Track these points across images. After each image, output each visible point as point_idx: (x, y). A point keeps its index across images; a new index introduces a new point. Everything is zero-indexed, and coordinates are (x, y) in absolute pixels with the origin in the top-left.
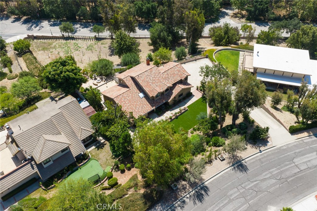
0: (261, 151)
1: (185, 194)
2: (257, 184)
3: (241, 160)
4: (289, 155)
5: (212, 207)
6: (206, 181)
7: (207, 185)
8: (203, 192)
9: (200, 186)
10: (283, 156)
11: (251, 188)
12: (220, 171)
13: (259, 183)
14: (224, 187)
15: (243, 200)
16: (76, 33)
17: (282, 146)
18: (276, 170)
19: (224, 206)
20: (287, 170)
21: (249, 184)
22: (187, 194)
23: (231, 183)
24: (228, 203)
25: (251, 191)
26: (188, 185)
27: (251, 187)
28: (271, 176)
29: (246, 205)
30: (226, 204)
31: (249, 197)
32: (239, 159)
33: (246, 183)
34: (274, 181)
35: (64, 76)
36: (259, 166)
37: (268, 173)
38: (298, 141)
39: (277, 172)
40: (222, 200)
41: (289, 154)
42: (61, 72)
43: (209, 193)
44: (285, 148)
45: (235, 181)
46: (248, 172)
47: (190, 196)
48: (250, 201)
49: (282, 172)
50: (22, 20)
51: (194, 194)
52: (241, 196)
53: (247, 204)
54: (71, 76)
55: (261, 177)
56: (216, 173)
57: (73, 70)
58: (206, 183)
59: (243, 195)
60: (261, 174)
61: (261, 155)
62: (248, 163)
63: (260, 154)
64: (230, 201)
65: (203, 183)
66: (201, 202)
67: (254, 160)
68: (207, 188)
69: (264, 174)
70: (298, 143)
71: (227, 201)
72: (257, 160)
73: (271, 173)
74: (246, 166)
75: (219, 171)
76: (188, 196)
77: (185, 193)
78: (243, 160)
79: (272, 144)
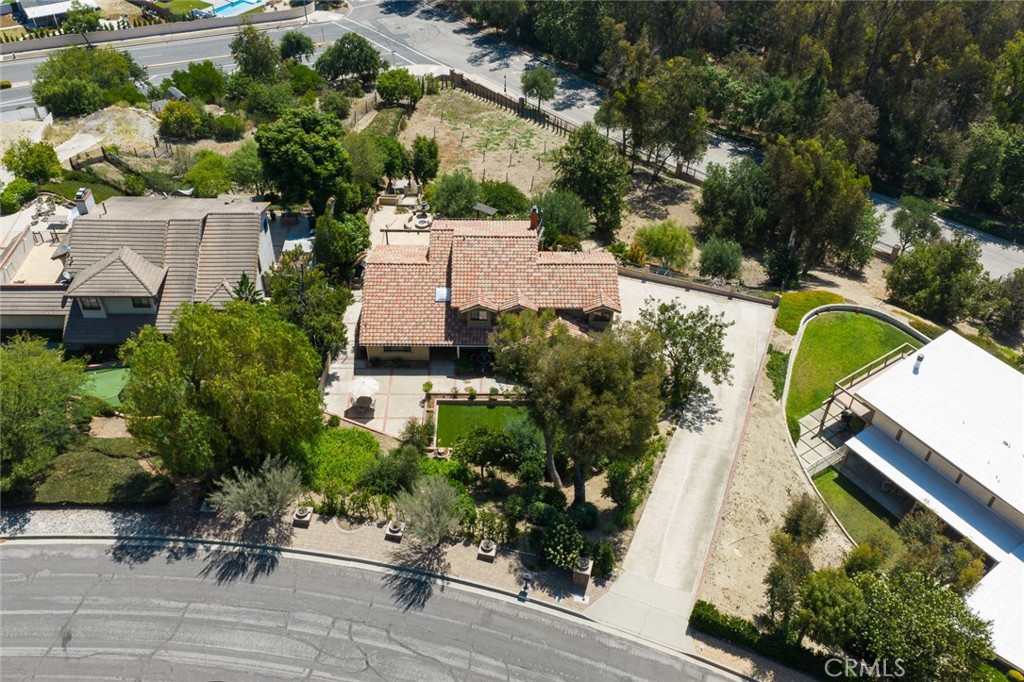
0: (522, 597)
1: (211, 539)
2: (397, 654)
3: (439, 574)
4: (594, 668)
5: (225, 607)
6: (290, 548)
7: (280, 560)
8: (251, 567)
9: (265, 548)
10: (574, 657)
11: (366, 651)
12: (350, 557)
13: (405, 655)
14: (308, 593)
15: (312, 653)
17: (610, 636)
18: (497, 668)
19: (250, 628)
21: (374, 637)
22: (217, 540)
23: (338, 598)
24: (270, 630)
25: (357, 654)
26: (242, 526)
27: (368, 647)
28: (460, 669)
29: (301, 670)
30: (262, 627)
31: (331, 661)
32: (435, 566)
33: (373, 630)
36: (464, 624)
37: (465, 658)
38: (685, 663)
39: (494, 674)
40: (264, 614)
41: (602, 666)
43: (261, 578)
44: (612, 644)
45: (352, 604)
46: (411, 610)
47: (218, 552)
48: (318, 670)
50: (480, 35)
51: (231, 553)
52: (317, 644)
53: (308, 670)
55: (427, 649)
56: (336, 551)
58: (285, 555)
59: (324, 647)
60: (443, 644)
61: (514, 606)
62: (446, 594)
63: (515, 601)
64: (280, 631)
65: (279, 550)
66: (221, 579)
67: (474, 602)
68: (272, 566)
69: (449, 650)
70: (678, 666)
71: (272, 624)
72: (479, 607)
73: (471, 661)
74: (429, 594)
75: (350, 553)
76: (214, 547)
77: (216, 536)
78: (443, 578)
79: (582, 607)
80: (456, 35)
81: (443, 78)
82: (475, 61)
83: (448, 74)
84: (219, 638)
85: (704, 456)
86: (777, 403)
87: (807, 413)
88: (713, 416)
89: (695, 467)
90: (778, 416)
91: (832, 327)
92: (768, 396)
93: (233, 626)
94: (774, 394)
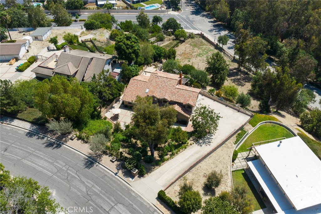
0: (116, 174)
1: (49, 137)
2: (76, 178)
3: (98, 162)
4: (124, 199)
5: (43, 154)
6: (66, 144)
7: (62, 146)
8: (55, 146)
9: (60, 143)
10: (121, 194)
11: (69, 174)
12: (79, 151)
13: (78, 179)
14: (64, 156)
15: (56, 170)
16: (231, 49)
17: (134, 192)
18: (98, 190)
19: (45, 160)
20: (103, 199)
21: (73, 172)
22: (50, 137)
23: (70, 160)
24: (49, 162)
25: (66, 175)
26: (58, 136)
27: (70, 174)
28: (89, 187)
29: (51, 174)
30: (48, 161)
31: (59, 174)
32: (98, 159)
33: (74, 170)
34: (84, 190)
35: (119, 45)
36: (97, 176)
37: (92, 185)
38: (151, 206)
39: (97, 191)
40: (51, 158)
41: (127, 199)
42: (121, 42)
43: (55, 149)
44: (133, 194)
45: (72, 162)
46: (86, 169)
47: (49, 140)
48: (55, 176)
49: (98, 195)
51: (52, 141)
52: (58, 169)
53: (52, 175)
54: (122, 47)
55: (84, 179)
56: (76, 148)
57: (128, 45)
58: (64, 145)
59: (59, 170)
60: (88, 179)
61: (112, 175)
62: (97, 167)
63: (114, 175)
64: (52, 163)
65: (63, 144)
66: (46, 147)
67: (103, 171)
68: (60, 147)
69: (89, 181)
70: (148, 206)
71: (51, 161)
72: (103, 173)
73: (93, 186)
74: (93, 166)
75: (79, 150)
76: (49, 139)
77: (51, 136)
78: (99, 163)
79: (130, 182)
80: (209, 23)
81: (198, 34)
82: (211, 31)
83: (200, 33)
84: (37, 160)
85: (197, 153)
86: (234, 145)
87: (245, 151)
88: (208, 143)
89: (192, 155)
90: (232, 149)
91: (269, 128)
92: (232, 142)
93: (42, 159)
94: (235, 143)
